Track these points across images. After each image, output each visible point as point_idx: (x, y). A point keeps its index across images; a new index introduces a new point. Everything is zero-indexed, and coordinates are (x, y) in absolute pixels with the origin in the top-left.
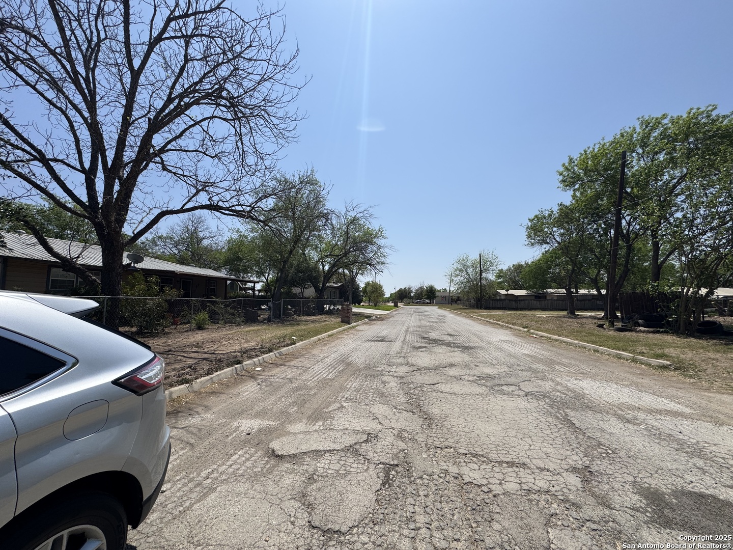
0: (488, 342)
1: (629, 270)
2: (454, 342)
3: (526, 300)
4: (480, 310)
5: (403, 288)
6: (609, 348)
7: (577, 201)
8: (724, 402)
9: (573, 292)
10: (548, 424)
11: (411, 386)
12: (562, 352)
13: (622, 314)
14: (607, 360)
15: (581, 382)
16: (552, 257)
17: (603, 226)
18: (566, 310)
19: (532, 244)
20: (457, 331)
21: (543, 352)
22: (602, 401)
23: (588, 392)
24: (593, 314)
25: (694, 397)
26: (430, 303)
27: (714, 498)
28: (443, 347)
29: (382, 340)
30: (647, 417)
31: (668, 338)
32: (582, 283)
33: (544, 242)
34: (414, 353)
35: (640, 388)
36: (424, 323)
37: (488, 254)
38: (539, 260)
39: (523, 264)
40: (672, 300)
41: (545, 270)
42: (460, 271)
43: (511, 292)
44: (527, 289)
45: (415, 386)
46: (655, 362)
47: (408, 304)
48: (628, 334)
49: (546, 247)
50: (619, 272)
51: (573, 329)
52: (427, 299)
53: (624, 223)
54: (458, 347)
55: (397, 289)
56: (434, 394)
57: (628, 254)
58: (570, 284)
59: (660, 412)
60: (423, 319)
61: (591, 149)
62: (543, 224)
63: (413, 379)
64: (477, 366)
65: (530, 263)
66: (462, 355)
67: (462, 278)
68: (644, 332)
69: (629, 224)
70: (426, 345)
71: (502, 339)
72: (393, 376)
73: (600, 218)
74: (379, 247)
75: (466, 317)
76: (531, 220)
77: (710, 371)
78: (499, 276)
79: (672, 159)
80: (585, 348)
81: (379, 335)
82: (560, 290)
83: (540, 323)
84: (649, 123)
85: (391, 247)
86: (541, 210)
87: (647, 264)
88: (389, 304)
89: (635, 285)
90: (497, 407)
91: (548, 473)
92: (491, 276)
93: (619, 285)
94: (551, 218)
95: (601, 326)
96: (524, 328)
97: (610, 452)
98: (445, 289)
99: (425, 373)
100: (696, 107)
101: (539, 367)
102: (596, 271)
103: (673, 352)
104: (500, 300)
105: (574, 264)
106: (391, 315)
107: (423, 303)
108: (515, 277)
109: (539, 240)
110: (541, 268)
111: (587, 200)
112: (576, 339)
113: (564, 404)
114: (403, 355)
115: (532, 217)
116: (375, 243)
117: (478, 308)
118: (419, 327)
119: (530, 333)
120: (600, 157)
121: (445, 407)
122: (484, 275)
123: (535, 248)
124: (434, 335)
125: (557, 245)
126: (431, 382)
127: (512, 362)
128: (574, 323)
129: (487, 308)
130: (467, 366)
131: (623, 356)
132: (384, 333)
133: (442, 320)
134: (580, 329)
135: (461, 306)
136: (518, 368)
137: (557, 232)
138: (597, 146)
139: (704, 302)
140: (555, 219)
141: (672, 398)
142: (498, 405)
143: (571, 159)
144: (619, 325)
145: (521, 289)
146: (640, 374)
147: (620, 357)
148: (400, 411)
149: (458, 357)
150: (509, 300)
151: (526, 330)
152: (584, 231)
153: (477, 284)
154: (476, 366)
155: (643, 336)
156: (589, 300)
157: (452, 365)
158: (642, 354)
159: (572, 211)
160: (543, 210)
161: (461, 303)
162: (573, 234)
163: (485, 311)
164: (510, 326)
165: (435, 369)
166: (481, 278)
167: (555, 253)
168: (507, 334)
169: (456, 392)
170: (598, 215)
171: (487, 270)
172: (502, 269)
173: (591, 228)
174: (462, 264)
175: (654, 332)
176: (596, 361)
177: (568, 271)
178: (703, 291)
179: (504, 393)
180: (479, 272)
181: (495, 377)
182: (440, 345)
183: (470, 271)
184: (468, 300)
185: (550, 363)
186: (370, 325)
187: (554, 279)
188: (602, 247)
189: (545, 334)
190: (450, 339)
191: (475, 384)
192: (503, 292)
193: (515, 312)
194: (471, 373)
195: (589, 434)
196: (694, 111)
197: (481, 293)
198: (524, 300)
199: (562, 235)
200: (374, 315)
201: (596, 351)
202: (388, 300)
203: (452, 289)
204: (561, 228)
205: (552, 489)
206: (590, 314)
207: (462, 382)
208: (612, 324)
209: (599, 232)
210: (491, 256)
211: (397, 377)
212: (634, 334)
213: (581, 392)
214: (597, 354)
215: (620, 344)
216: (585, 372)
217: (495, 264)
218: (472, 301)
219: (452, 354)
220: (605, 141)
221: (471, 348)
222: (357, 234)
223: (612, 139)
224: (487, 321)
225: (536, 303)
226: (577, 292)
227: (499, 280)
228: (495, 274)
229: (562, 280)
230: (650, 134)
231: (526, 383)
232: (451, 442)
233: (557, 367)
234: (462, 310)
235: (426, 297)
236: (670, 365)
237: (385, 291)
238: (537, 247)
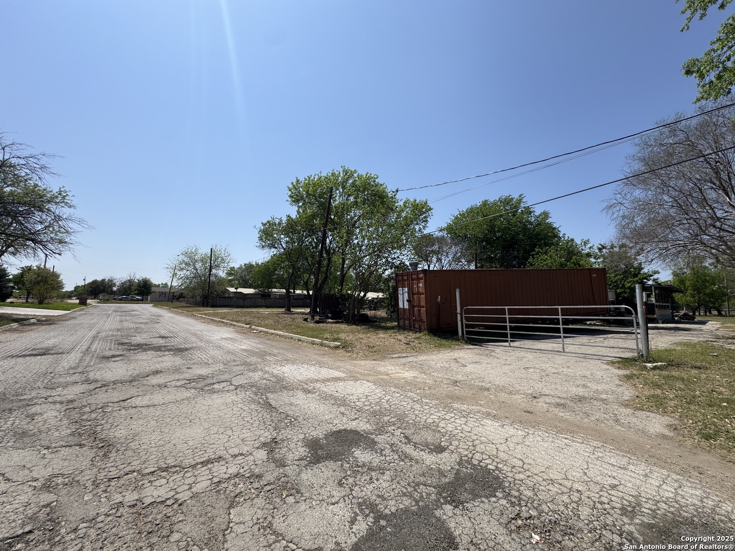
0: (208, 342)
1: (328, 277)
2: (166, 344)
3: (254, 298)
4: (206, 308)
5: (99, 279)
6: (308, 337)
7: (300, 216)
8: (361, 365)
9: (291, 292)
10: (250, 411)
11: (87, 409)
12: (274, 343)
13: (320, 310)
14: (305, 346)
15: (284, 367)
16: (278, 260)
17: (315, 240)
18: (285, 307)
19: (263, 247)
20: (173, 332)
21: (259, 346)
22: (295, 380)
23: (287, 375)
24: (303, 310)
25: (348, 365)
26: (142, 300)
27: (345, 430)
28: (149, 352)
29: (45, 352)
30: (322, 386)
31: (343, 326)
32: (298, 285)
33: (272, 246)
34: (103, 365)
35: (321, 365)
36: (126, 325)
37: (220, 248)
38: (268, 262)
39: (254, 263)
40: (347, 300)
41: (272, 271)
42: (186, 264)
43: (240, 290)
44: (255, 289)
45: (93, 408)
46: (333, 344)
47: (106, 301)
48: (321, 325)
49: (274, 251)
50: (321, 278)
51: (286, 323)
52: (138, 295)
53: (328, 241)
54: (169, 350)
55: (89, 281)
56: (123, 412)
57: (328, 265)
58: (289, 285)
59: (328, 380)
60: (126, 321)
61: (312, 177)
62: (273, 230)
63: (92, 400)
64: (190, 368)
65: (260, 264)
66: (173, 359)
67: (188, 273)
68: (330, 323)
69: (331, 242)
70: (125, 353)
71: (224, 337)
72: (55, 403)
73: (314, 233)
74: (58, 218)
75: (187, 316)
76: (264, 225)
77: (358, 347)
78: (229, 274)
79: (356, 202)
80: (292, 339)
81: (38, 346)
82: (282, 290)
83: (261, 319)
84: (347, 173)
85: (80, 222)
86: (273, 217)
87: (339, 273)
88: (70, 301)
89: (331, 288)
90: (204, 408)
91: (241, 457)
92: (222, 273)
93: (321, 288)
94: (280, 226)
95: (306, 320)
96: (247, 324)
97: (293, 420)
98: (166, 284)
99: (115, 389)
100: (369, 173)
101: (253, 359)
102: (308, 276)
103: (342, 336)
104: (228, 298)
105: (294, 268)
106: (72, 316)
107: (132, 300)
108: (245, 276)
109: (268, 244)
110: (269, 269)
111: (307, 217)
112: (287, 332)
113: (268, 389)
114: (80, 370)
115: (265, 222)
116: (49, 210)
117: (203, 306)
118: (118, 330)
119: (251, 329)
120: (317, 187)
121: (136, 426)
122: (214, 271)
123: (265, 251)
124: (139, 339)
125: (283, 250)
126: (121, 398)
127: (228, 359)
128: (288, 318)
129: (214, 306)
130: (177, 370)
131: (316, 342)
132: (49, 343)
133: (156, 320)
134: (292, 323)
135: (184, 304)
136: (234, 364)
137: (284, 239)
138: (317, 177)
139: (362, 301)
140: (283, 227)
141: (337, 368)
142: (204, 405)
143: (298, 181)
144: (317, 318)
145: (250, 288)
146: (324, 354)
147: (313, 343)
148: (56, 450)
149: (168, 361)
150: (238, 298)
151: (248, 326)
152: (303, 242)
153: (205, 280)
154: (188, 368)
155: (331, 326)
156: (302, 299)
157: (157, 372)
158: (327, 339)
159: (296, 224)
160: (275, 218)
161: (184, 301)
162: (295, 243)
163: (211, 309)
164: (234, 323)
165: (132, 381)
166: (210, 275)
167: (282, 258)
168: (230, 332)
169: (156, 403)
170: (313, 231)
171: (218, 266)
172: (234, 267)
173: (308, 241)
174: (190, 257)
175: (336, 323)
176: (298, 348)
177: (289, 274)
178: (362, 294)
179: (213, 392)
180: (209, 267)
181: (208, 377)
182: (145, 350)
183: (199, 265)
184: (193, 297)
185: (262, 355)
186: (22, 332)
187: (278, 281)
188: (313, 257)
189: (264, 329)
190: (161, 342)
191: (183, 389)
192: (232, 290)
193: (241, 309)
194: (181, 377)
195: (281, 410)
196: (369, 175)
197: (208, 290)
198: (251, 298)
199: (287, 242)
200: (34, 317)
201: (299, 340)
202: (70, 295)
203: (175, 284)
204: (287, 237)
205: (242, 471)
206: (301, 310)
207: (167, 390)
208: (313, 317)
209: (312, 245)
210: (223, 252)
211: (61, 403)
212: (325, 325)
213: (282, 376)
214: (300, 343)
215: (315, 333)
216: (288, 358)
217: (227, 261)
218: (198, 298)
219: (160, 359)
220: (322, 175)
221: (186, 349)
222: (8, 189)
223: (325, 175)
224: (212, 320)
225: (261, 301)
226: (294, 292)
227: (230, 278)
228: (226, 272)
229: (284, 281)
230: (347, 180)
231: (239, 377)
232: (136, 464)
233: (268, 358)
234: (183, 309)
235: (136, 292)
236: (340, 345)
237: (64, 281)
238: (267, 250)
